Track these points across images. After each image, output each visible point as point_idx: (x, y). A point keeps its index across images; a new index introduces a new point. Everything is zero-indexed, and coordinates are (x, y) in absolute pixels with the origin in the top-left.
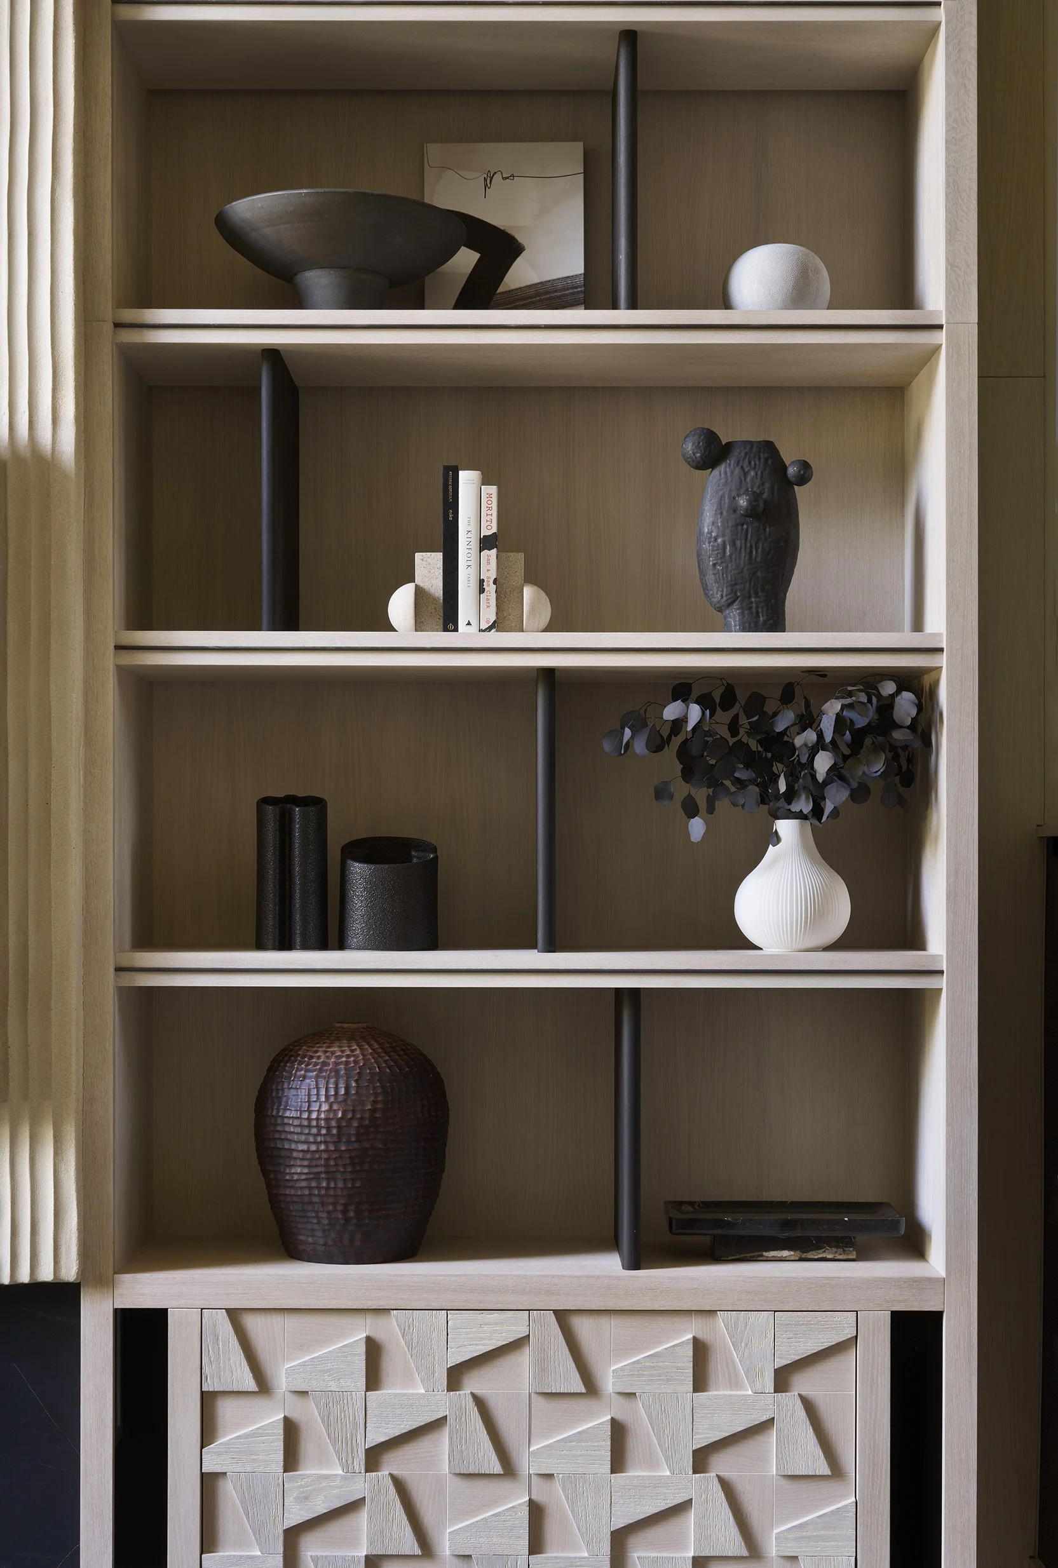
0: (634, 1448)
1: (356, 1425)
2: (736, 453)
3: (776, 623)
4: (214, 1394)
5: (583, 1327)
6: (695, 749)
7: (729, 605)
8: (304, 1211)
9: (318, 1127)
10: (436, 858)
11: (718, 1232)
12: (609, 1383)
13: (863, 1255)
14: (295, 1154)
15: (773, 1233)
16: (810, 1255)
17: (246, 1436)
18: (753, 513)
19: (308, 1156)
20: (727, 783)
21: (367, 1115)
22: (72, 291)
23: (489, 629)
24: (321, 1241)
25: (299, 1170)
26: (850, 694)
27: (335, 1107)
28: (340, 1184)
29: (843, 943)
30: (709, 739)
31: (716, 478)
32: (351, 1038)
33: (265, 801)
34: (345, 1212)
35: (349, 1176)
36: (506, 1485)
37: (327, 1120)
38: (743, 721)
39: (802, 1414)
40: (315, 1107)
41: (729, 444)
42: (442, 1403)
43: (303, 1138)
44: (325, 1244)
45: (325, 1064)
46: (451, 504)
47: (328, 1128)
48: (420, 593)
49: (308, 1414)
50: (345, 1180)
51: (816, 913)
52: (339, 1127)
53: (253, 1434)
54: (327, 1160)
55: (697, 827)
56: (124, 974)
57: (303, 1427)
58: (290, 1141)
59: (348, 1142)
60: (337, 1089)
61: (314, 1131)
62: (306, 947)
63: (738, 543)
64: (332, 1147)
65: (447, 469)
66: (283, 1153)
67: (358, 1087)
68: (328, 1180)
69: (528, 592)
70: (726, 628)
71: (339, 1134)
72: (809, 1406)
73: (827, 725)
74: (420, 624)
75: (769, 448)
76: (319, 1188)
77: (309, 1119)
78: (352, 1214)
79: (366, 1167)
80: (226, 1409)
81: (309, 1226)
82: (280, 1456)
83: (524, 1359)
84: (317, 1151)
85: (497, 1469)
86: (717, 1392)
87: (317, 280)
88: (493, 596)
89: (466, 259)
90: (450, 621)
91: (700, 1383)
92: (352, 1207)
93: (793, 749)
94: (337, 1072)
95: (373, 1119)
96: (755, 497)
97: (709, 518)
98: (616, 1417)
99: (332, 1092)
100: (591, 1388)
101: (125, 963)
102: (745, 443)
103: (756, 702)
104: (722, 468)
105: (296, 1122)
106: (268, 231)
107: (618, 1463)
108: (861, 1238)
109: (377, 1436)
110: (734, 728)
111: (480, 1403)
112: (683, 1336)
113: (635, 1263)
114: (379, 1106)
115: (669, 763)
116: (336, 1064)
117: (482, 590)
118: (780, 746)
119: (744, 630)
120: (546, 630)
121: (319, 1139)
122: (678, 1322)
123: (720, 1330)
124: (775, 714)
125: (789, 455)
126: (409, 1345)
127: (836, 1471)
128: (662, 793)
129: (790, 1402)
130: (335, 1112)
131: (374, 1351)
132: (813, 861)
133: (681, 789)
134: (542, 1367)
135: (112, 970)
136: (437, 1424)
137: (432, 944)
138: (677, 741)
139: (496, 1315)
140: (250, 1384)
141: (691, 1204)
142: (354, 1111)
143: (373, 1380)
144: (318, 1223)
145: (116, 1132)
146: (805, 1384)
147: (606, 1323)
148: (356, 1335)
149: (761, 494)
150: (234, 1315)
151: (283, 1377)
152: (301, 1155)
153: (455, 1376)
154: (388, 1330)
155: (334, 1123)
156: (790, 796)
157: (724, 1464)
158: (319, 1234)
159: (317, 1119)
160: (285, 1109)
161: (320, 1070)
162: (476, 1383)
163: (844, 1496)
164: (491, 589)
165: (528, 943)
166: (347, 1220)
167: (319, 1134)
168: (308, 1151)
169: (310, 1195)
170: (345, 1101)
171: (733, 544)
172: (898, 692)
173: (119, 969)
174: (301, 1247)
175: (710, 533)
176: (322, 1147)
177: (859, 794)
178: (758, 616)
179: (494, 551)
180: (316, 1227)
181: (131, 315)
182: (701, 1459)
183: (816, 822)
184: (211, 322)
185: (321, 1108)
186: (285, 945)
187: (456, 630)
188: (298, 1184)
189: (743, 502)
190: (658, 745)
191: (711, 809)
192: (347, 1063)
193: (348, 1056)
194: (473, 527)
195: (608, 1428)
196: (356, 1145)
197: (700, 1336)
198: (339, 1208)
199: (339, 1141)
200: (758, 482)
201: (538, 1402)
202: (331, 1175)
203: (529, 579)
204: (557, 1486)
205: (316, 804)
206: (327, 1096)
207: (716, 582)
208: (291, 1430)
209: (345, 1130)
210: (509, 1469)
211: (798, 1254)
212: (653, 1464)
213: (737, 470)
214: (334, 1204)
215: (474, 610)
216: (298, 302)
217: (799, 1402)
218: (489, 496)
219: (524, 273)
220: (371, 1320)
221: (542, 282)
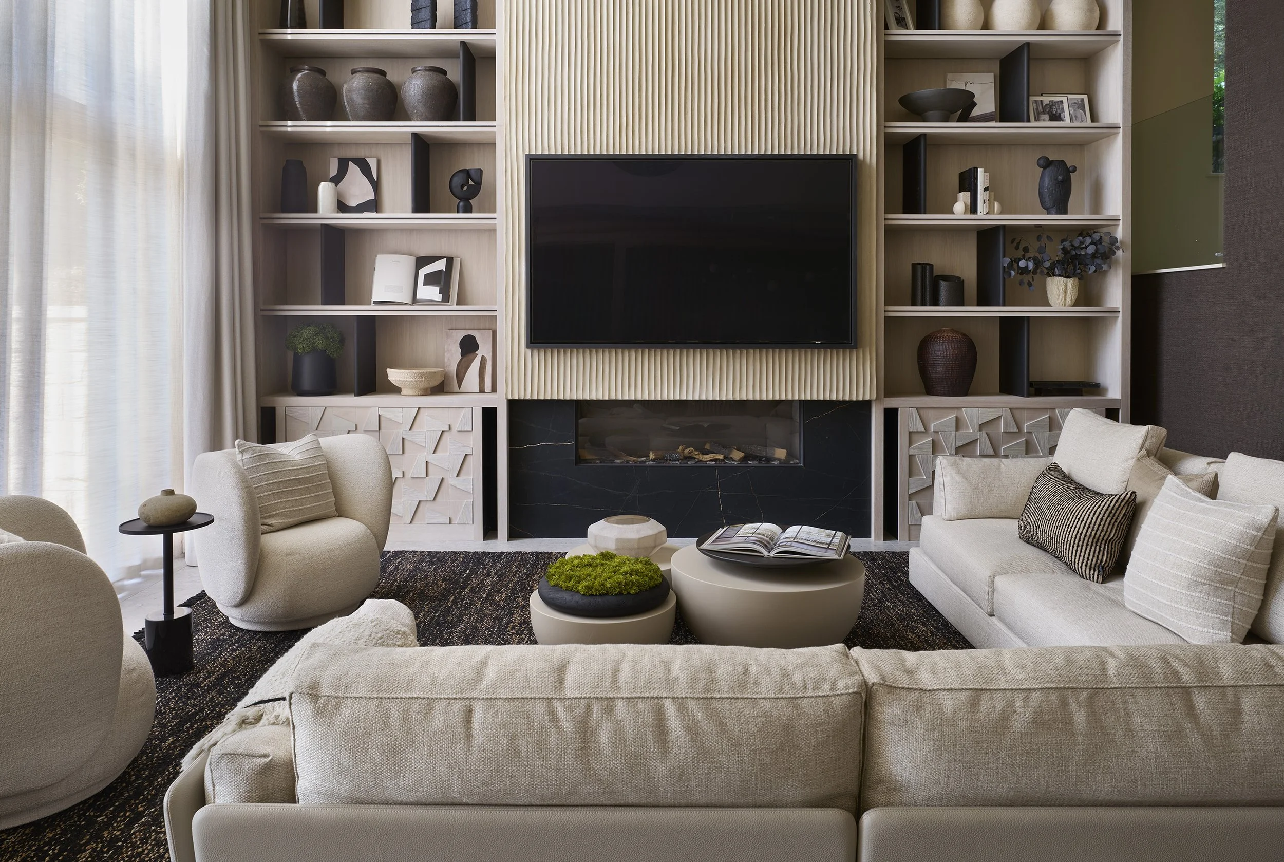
0: (1032, 448)
1: (953, 441)
2: (1053, 164)
3: (1066, 213)
4: (912, 433)
5: (1018, 413)
7: (1052, 207)
12: (1025, 429)
17: (921, 444)
18: (1059, 181)
19: (946, 365)
23: (987, 214)
24: (947, 389)
29: (1076, 304)
32: (948, 332)
37: (952, 354)
41: (1051, 161)
42: (978, 435)
43: (944, 360)
44: (948, 391)
46: (976, 178)
47: (953, 357)
49: (939, 438)
52: (956, 357)
53: (924, 444)
54: (952, 366)
56: (886, 313)
57: (937, 441)
58: (938, 361)
63: (1057, 190)
65: (974, 168)
69: (996, 203)
74: (964, 212)
75: (1063, 162)
78: (958, 381)
80: (915, 437)
82: (931, 450)
83: (1001, 422)
85: (993, 453)
86: (1056, 431)
87: (933, 114)
88: (988, 204)
90: (974, 211)
91: (1051, 429)
95: (965, 354)
96: (1059, 177)
97: (1047, 183)
98: (1027, 439)
100: (1020, 430)
101: (885, 309)
102: (1055, 161)
104: (1050, 168)
107: (1027, 452)
109: (959, 444)
111: (988, 435)
112: (1046, 416)
113: (1028, 395)
117: (984, 203)
119: (1056, 214)
120: (1002, 214)
121: (950, 360)
122: (1044, 412)
123: (1056, 414)
125: (1069, 163)
126: (968, 418)
130: (955, 352)
131: (958, 420)
134: (1006, 424)
136: (976, 441)
139: (993, 410)
140: (923, 430)
143: (957, 428)
147: (1023, 412)
148: (953, 415)
149: (1061, 176)
150: (918, 410)
151: (933, 427)
153: (982, 426)
154: (962, 414)
158: (946, 387)
159: (943, 356)
160: (935, 352)
162: (987, 429)
164: (987, 202)
167: (950, 358)
171: (1055, 190)
173: (883, 311)
175: (1047, 187)
178: (1061, 210)
179: (988, 192)
181: (888, 124)
182: (1052, 450)
186: (924, 304)
187: (977, 214)
189: (1056, 179)
194: (982, 185)
195: (1024, 443)
197: (1050, 416)
200: (1060, 172)
201: (1005, 434)
202: (953, 370)
203: (997, 200)
205: (930, 265)
206: (952, 348)
208: (934, 443)
210: (996, 454)
212: (1037, 452)
213: (1054, 169)
215: (982, 208)
218: (987, 176)
219: (976, 112)
220: (956, 411)
221: (983, 114)
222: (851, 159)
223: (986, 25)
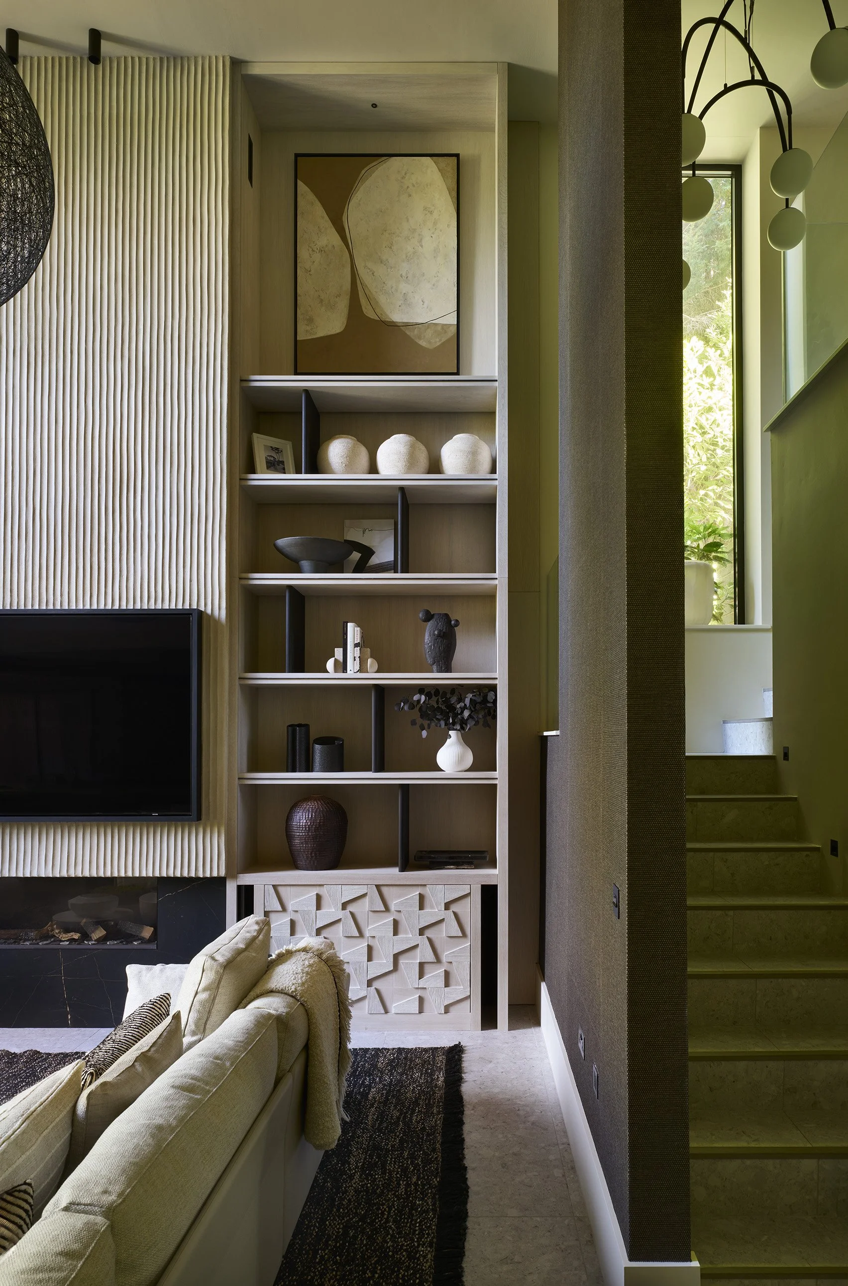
0: (401, 928)
1: (313, 921)
2: (436, 617)
3: (448, 669)
4: (269, 912)
5: (385, 890)
6: (424, 709)
7: (434, 664)
8: (299, 854)
9: (302, 828)
10: (343, 743)
11: (430, 860)
12: (393, 908)
13: (476, 867)
14: (296, 836)
15: (448, 860)
16: (459, 867)
17: (278, 925)
18: (439, 635)
19: (300, 837)
20: (434, 719)
21: (318, 824)
22: (225, 568)
23: (357, 672)
24: (304, 863)
25: (297, 841)
26: (474, 692)
27: (308, 821)
28: (310, 846)
29: (471, 769)
30: (429, 706)
31: (429, 625)
32: (315, 800)
33: (289, 726)
34: (311, 854)
35: (312, 843)
36: (360, 940)
37: (305, 825)
38: (440, 700)
39: (453, 917)
40: (301, 821)
41: (434, 614)
42: (340, 914)
43: (298, 831)
45: (305, 808)
46: (345, 633)
47: (306, 828)
48: (336, 660)
49: (298, 918)
50: (311, 844)
51: (461, 759)
52: (309, 828)
53: (281, 924)
54: (305, 838)
55: (424, 734)
56: (241, 780)
57: (296, 921)
58: (294, 832)
59: (312, 832)
60: (308, 815)
61: (301, 829)
62: (300, 771)
63: (435, 645)
64: (307, 834)
65: (344, 622)
66: (292, 836)
67: (315, 815)
68: (306, 844)
69: (369, 661)
70: (432, 672)
71: (309, 830)
72: (455, 914)
73: (467, 701)
74: (336, 671)
75: (447, 615)
76: (303, 847)
77: (300, 825)
78: (313, 855)
79: (318, 840)
80: (272, 916)
81: (301, 859)
82: (289, 931)
83: (367, 900)
84: (302, 835)
85: (358, 935)
86: (427, 910)
87: (305, 564)
88: (359, 662)
89: (356, 556)
90: (345, 670)
91: (421, 907)
92: (313, 853)
93: (455, 709)
94: (309, 810)
95: (320, 825)
96: (440, 631)
97: (427, 638)
98: (395, 918)
99: (307, 817)
100: (387, 909)
101: (241, 777)
102: (438, 614)
103: (445, 694)
104: (431, 622)
105: (296, 826)
106: (288, 549)
107: (396, 933)
108: (475, 862)
109: (320, 924)
110: (437, 702)
111: (352, 914)
112: (416, 893)
113: (403, 870)
114: (322, 821)
115: (416, 714)
116: (309, 808)
117: (355, 660)
118: (452, 708)
119: (438, 672)
120: (375, 672)
122: (415, 888)
123: (427, 891)
124: (450, 698)
125: (453, 617)
126: (330, 895)
127: (464, 935)
128: (413, 723)
129: (450, 913)
130: (308, 823)
131: (319, 898)
132: (461, 744)
133: (419, 721)
134: (371, 902)
135: (237, 779)
136: (339, 921)
137: (342, 770)
138: (419, 706)
139: (357, 886)
140: (280, 909)
141: (426, 851)
142: (313, 822)
143: (319, 907)
144: (303, 858)
145: (239, 830)
146: (454, 907)
147: (391, 888)
148: (313, 893)
149: (443, 630)
150: (275, 887)
151: (290, 906)
152: (297, 836)
153: (344, 906)
154: (323, 891)
155: (307, 826)
156: (454, 723)
157: (429, 933)
158: (304, 861)
159: (302, 825)
160: (293, 822)
161: (304, 810)
162: (351, 908)
163: (467, 943)
164: (358, 659)
165: (369, 770)
166: (312, 857)
167: (302, 830)
168: (299, 835)
169: (300, 849)
170: (311, 819)
171: (434, 646)
172: (489, 691)
173: (239, 779)
174: (299, 865)
175: (427, 642)
176: (304, 834)
177: (477, 723)
178: (443, 668)
179: (359, 648)
180: (303, 859)
181: (244, 575)
182: (422, 932)
183: (463, 732)
184: (270, 578)
185: (303, 822)
186: (294, 770)
187: (347, 672)
188: (297, 846)
189: (436, 632)
190: (412, 706)
191: (429, 727)
192: (312, 808)
193: (313, 805)
194: (352, 640)
195: (392, 922)
196: (314, 833)
197: (421, 893)
198: (309, 853)
199: (309, 832)
200: (442, 626)
201: (371, 914)
202: (306, 843)
203: (371, 657)
204: (376, 940)
205: (307, 726)
207: (429, 657)
208: (293, 923)
209: (311, 829)
210: (361, 935)
211: (456, 867)
212: (407, 933)
213: (436, 622)
214: (308, 852)
215: (352, 666)
216: (300, 571)
217: (452, 913)
218: (357, 631)
219: (375, 560)
220: (318, 888)
221: (381, 563)
222: (191, 614)
223: (373, 468)
